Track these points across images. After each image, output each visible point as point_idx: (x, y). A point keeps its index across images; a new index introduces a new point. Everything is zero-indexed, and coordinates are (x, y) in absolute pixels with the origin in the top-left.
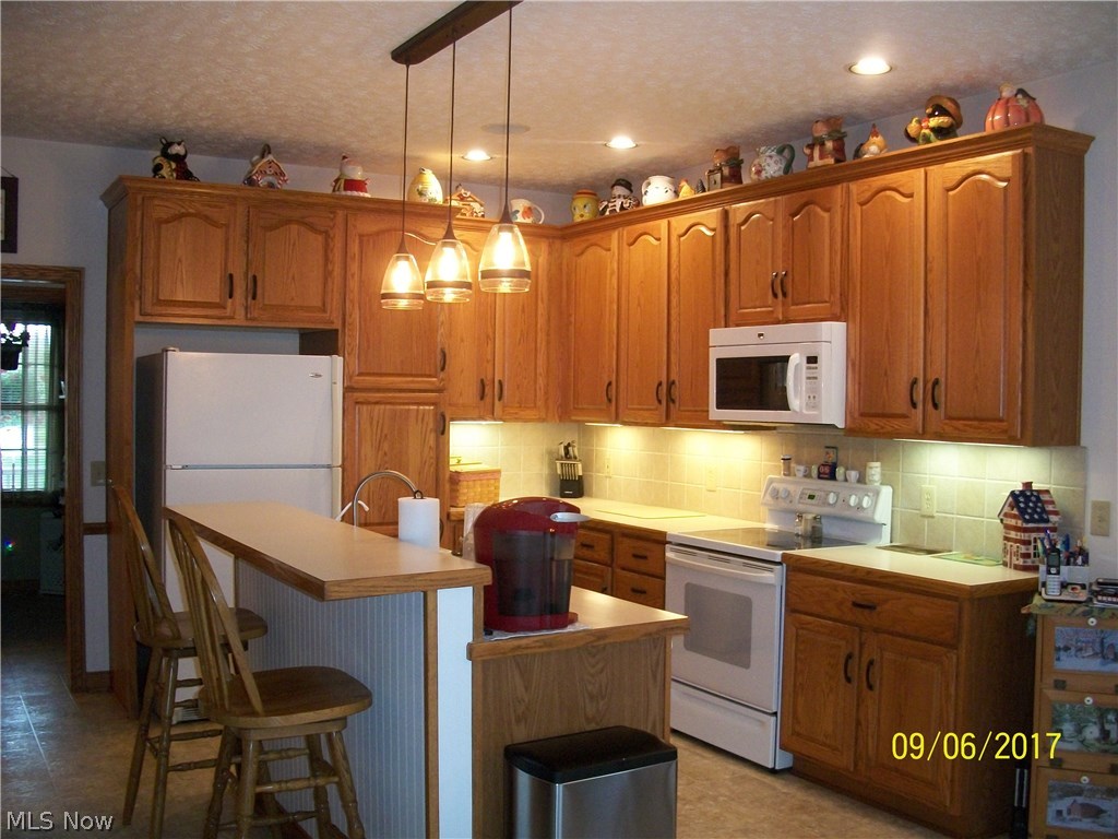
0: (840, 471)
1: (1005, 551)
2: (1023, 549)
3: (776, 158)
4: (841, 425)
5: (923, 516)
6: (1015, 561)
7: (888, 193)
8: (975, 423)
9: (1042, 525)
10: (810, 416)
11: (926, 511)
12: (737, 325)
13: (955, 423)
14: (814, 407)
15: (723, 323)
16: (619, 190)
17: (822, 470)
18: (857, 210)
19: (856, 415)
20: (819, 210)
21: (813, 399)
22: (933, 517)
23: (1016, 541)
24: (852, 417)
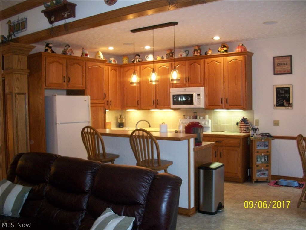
0: (198, 117)
1: (240, 130)
2: (245, 129)
3: (185, 53)
4: (204, 108)
5: (218, 125)
6: (243, 131)
7: (214, 62)
8: (235, 106)
9: (247, 125)
10: (198, 106)
11: (219, 124)
12: (175, 88)
13: (231, 106)
14: (199, 104)
15: (171, 87)
16: (137, 57)
17: (194, 117)
18: (207, 65)
19: (208, 106)
20: (197, 64)
21: (199, 103)
22: (220, 125)
23: (243, 128)
24: (207, 106)
